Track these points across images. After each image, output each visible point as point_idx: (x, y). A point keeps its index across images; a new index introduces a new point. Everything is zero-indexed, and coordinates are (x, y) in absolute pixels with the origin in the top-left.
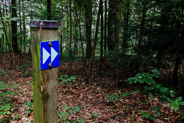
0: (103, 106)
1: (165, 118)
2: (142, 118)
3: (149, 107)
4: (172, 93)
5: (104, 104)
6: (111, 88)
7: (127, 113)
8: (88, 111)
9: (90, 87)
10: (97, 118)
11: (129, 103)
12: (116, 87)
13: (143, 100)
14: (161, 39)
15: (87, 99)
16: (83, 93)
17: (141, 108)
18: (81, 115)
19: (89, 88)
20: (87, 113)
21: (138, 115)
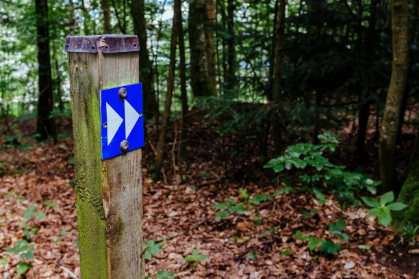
0: (208, 233)
1: (361, 247)
2: (306, 251)
3: (317, 223)
4: (370, 186)
5: (210, 228)
6: (218, 187)
7: (270, 244)
8: (173, 248)
9: (167, 189)
10: (200, 263)
11: (270, 219)
12: (231, 182)
13: (299, 207)
14: (324, 62)
15: (166, 219)
16: (153, 206)
17: (299, 228)
18: (158, 261)
19: (165, 191)
20: (172, 256)
21: (297, 245)
